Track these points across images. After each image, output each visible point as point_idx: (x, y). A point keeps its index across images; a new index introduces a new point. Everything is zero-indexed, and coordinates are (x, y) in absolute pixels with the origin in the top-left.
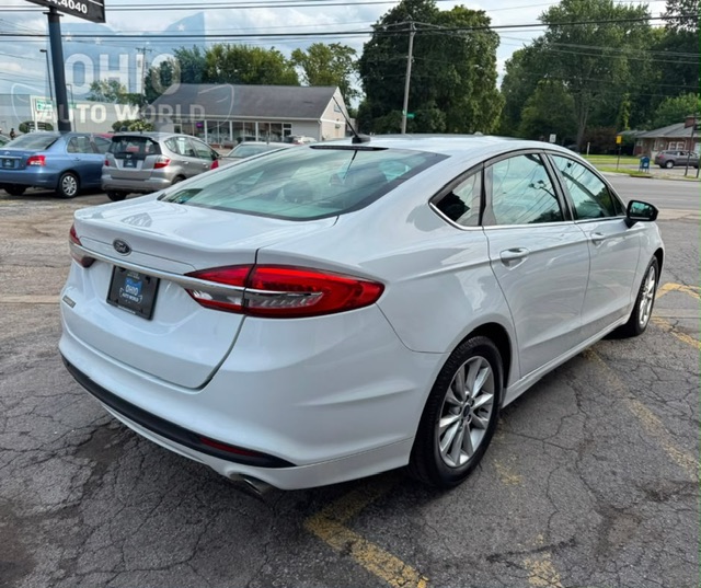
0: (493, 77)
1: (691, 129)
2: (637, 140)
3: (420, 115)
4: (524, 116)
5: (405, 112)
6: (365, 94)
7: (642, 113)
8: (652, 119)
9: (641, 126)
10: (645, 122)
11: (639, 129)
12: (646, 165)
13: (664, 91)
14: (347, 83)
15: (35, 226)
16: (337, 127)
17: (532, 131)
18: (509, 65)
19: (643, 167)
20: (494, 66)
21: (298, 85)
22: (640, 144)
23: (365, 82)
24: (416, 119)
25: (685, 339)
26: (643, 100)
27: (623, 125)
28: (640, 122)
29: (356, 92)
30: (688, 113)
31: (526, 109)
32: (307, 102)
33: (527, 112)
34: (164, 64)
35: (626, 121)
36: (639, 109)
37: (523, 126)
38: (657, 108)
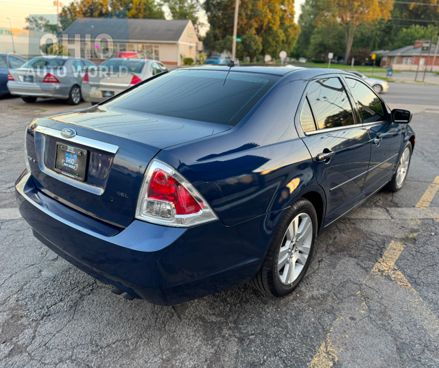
0: (292, 14)
1: (420, 49)
2: (383, 57)
3: (245, 40)
4: (312, 41)
5: (235, 37)
6: (209, 25)
7: (386, 39)
8: (393, 43)
9: (384, 48)
10: (388, 45)
11: (384, 50)
12: (390, 73)
13: (402, 23)
14: (197, 18)
16: (191, 47)
17: (317, 51)
18: (303, 7)
19: (388, 75)
20: (293, 7)
21: (164, 19)
22: (385, 59)
23: (209, 17)
24: (243, 43)
26: (387, 30)
27: (374, 46)
28: (384, 45)
29: (203, 24)
30: (416, 39)
31: (313, 36)
32: (169, 30)
33: (314, 38)
34: (72, 4)
35: (377, 45)
36: (384, 37)
37: (311, 47)
38: (396, 35)
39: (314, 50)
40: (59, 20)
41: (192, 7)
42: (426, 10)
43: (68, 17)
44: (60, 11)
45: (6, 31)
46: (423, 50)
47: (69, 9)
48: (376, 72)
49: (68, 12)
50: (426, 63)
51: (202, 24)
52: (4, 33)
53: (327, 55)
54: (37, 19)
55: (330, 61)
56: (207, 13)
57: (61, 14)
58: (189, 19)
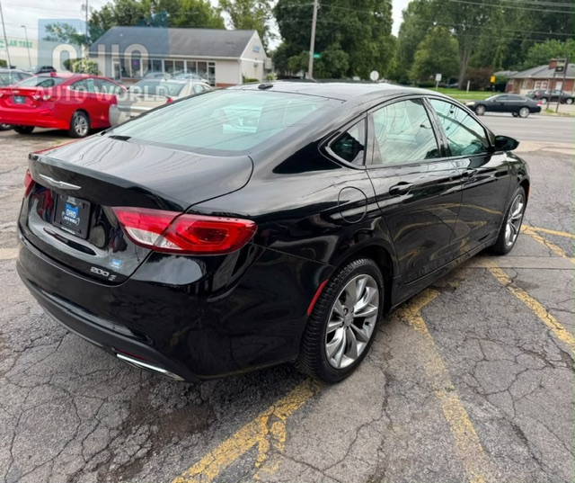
0: (389, 23)
1: (553, 71)
2: (509, 79)
3: (327, 56)
4: (417, 58)
5: (311, 53)
7: (514, 55)
8: (523, 61)
9: (510, 67)
10: (516, 63)
11: (512, 70)
13: (534, 37)
14: (267, 28)
16: (256, 66)
17: (423, 71)
18: (405, 14)
20: (390, 14)
21: (225, 29)
22: (511, 83)
23: (280, 26)
24: (323, 59)
25: (521, 296)
26: (515, 45)
28: (512, 63)
29: (274, 35)
30: (551, 56)
31: (418, 52)
32: (229, 43)
33: (419, 54)
34: (106, 9)
35: (501, 63)
36: (512, 53)
37: (415, 66)
38: (526, 51)
39: (419, 70)
40: (87, 29)
41: (260, 12)
42: (567, 18)
43: (99, 25)
44: (90, 18)
45: (20, 42)
46: (557, 71)
47: (101, 15)
49: (100, 19)
51: (272, 36)
52: (18, 45)
53: (435, 76)
54: (60, 27)
55: (437, 84)
56: (278, 21)
57: (91, 21)
58: (255, 28)
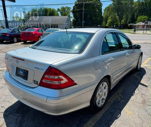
0: (101, 13)
2: (132, 26)
3: (86, 22)
4: (108, 21)
5: (83, 21)
6: (74, 17)
11: (133, 23)
15: (2, 50)
21: (59, 16)
35: (130, 22)
39: (109, 24)
41: (68, 11)
46: (145, 23)
48: (130, 31)
50: (147, 27)
51: (71, 17)
58: (67, 15)
